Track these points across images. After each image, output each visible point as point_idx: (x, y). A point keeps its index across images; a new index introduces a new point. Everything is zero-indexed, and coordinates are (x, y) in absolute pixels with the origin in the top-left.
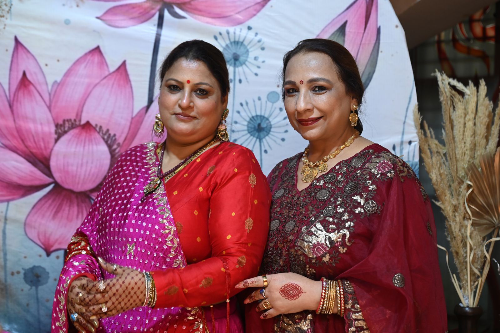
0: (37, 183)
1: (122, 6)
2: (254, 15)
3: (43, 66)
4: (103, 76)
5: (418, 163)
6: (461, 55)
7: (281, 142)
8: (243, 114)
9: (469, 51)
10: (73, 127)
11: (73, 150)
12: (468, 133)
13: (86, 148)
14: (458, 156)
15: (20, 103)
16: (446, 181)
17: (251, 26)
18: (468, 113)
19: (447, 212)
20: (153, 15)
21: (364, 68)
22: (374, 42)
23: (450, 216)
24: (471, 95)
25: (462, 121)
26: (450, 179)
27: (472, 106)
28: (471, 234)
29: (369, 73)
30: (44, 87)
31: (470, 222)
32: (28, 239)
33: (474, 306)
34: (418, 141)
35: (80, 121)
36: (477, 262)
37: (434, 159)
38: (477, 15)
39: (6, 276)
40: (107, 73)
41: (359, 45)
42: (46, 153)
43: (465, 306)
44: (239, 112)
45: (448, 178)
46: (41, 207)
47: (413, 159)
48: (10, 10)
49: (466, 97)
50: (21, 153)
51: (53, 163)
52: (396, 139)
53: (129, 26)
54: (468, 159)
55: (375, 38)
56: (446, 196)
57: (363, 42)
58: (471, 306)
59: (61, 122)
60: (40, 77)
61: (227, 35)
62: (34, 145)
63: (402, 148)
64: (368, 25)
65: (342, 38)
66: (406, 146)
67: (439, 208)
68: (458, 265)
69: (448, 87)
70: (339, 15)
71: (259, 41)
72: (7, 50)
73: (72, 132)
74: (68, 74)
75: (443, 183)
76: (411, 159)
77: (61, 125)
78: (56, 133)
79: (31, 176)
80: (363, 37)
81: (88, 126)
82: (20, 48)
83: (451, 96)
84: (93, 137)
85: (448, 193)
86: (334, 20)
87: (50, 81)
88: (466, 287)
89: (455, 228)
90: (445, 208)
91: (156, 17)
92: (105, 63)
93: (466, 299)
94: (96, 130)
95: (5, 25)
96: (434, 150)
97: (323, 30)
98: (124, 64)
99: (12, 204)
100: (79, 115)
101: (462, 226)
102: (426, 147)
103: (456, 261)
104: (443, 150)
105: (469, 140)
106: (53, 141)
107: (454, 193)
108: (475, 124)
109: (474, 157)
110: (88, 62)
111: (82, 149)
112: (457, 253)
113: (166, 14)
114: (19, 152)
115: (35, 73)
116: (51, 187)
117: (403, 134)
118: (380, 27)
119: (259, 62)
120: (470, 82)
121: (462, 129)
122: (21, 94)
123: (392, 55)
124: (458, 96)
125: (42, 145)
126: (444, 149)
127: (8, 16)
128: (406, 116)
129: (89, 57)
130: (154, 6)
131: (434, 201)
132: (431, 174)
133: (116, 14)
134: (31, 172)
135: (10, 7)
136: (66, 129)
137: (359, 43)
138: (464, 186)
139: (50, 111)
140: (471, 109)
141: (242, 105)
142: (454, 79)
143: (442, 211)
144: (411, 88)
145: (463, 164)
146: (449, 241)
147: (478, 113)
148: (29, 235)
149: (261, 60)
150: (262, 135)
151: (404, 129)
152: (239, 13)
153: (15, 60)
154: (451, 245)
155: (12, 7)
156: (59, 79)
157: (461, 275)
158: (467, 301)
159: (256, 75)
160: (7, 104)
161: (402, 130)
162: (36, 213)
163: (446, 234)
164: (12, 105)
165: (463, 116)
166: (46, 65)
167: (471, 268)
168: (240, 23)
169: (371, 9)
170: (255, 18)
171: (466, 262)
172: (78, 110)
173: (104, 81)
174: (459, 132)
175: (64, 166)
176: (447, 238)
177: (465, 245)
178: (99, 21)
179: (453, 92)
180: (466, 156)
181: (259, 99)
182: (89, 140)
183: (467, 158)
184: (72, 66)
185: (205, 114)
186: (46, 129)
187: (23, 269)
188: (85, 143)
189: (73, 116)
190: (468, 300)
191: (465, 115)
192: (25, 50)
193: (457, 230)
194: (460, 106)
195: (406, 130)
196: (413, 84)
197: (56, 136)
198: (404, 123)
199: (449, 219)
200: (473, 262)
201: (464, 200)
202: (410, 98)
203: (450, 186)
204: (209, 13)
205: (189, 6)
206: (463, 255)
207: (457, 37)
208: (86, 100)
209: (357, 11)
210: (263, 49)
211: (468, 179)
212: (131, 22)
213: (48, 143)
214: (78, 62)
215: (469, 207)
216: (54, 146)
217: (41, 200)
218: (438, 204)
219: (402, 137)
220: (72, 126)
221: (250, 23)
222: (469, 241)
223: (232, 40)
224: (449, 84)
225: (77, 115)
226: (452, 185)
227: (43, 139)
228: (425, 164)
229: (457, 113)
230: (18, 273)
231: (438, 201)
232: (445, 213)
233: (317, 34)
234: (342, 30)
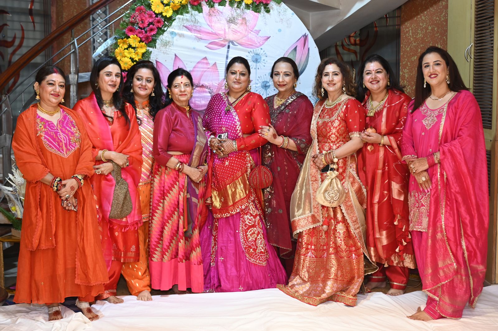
1: (214, 42)
2: (263, 44)
3: (185, 64)
7: (273, 90)
8: (260, 81)
10: (197, 86)
11: (198, 95)
20: (226, 45)
22: (307, 54)
29: (306, 65)
35: (200, 84)
40: (209, 67)
41: (302, 55)
44: (258, 80)
55: (308, 52)
61: (253, 52)
64: (305, 47)
65: (296, 52)
70: (294, 43)
71: (265, 54)
72: (172, 59)
74: (195, 67)
80: (303, 51)
81: (202, 86)
82: (177, 58)
84: (204, 90)
86: (292, 45)
92: (208, 63)
94: (206, 88)
95: (171, 49)
97: (288, 49)
98: (216, 63)
110: (202, 63)
113: (231, 45)
118: (309, 48)
119: (265, 62)
123: (314, 58)
127: (172, 46)
129: (202, 61)
130: (226, 43)
133: (212, 45)
135: (173, 43)
137: (302, 53)
141: (259, 77)
149: (266, 60)
150: (267, 88)
152: (256, 44)
153: (175, 62)
156: (191, 69)
159: (264, 66)
166: (187, 64)
168: (258, 47)
169: (306, 41)
172: (198, 80)
173: (208, 69)
178: (206, 48)
181: (265, 75)
184: (196, 64)
185: (244, 82)
188: (202, 92)
192: (179, 59)
204: (246, 44)
205: (239, 41)
208: (201, 76)
209: (301, 42)
210: (266, 56)
212: (218, 48)
214: (198, 63)
221: (261, 47)
223: (255, 53)
225: (198, 82)
233: (286, 50)
234: (295, 49)
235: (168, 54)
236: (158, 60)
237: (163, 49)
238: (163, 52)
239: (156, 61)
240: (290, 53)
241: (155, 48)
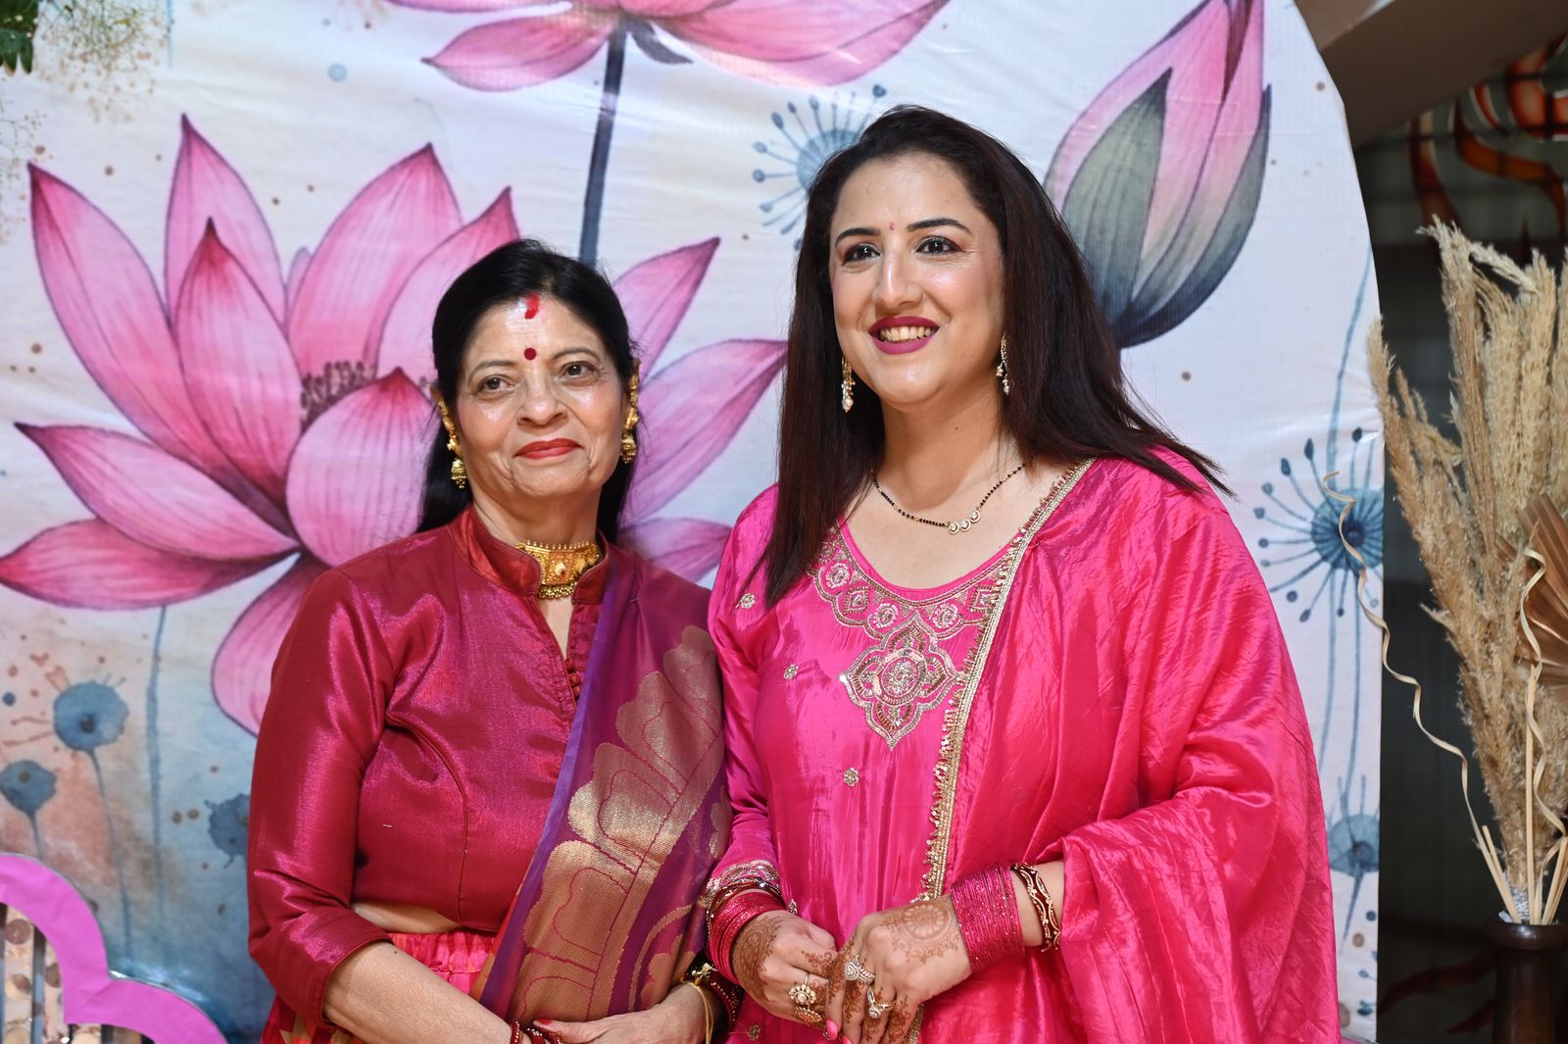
0: (247, 550)
1: (498, 25)
2: (895, 52)
3: (264, 203)
4: (444, 235)
5: (1382, 496)
6: (1479, 177)
9: (1502, 164)
10: (353, 385)
11: (354, 453)
12: (1531, 405)
13: (394, 447)
14: (1497, 474)
15: (199, 315)
16: (1461, 550)
17: (884, 85)
18: (1529, 347)
19: (1466, 642)
20: (592, 53)
21: (1221, 210)
22: (1252, 133)
23: (1473, 652)
24: (1539, 294)
25: (1511, 370)
26: (1473, 541)
27: (1542, 325)
28: (1536, 705)
29: (1238, 227)
30: (269, 267)
31: (1536, 672)
32: (222, 716)
33: (1545, 922)
34: (1382, 429)
35: (375, 367)
36: (1554, 791)
37: (1428, 483)
38: (1530, 63)
39: (157, 824)
40: (454, 226)
41: (1206, 143)
42: (274, 464)
43: (1519, 922)
45: (1469, 539)
46: (261, 622)
47: (1367, 484)
48: (166, 37)
49: (1525, 297)
50: (200, 462)
51: (295, 495)
52: (1316, 425)
53: (521, 87)
54: (1527, 484)
55: (1255, 122)
56: (1461, 593)
57: (1218, 134)
58: (1535, 921)
59: (318, 371)
60: (257, 235)
61: (811, 111)
62: (241, 439)
63: (1332, 450)
64: (1234, 83)
65: (1158, 121)
66: (1345, 444)
67: (1441, 629)
68: (1496, 800)
69: (1469, 267)
70: (1148, 53)
72: (159, 158)
73: (352, 401)
74: (339, 227)
75: (1456, 557)
76: (1359, 484)
77: (319, 381)
78: (304, 402)
79: (231, 530)
80: (1217, 119)
81: (397, 382)
82: (196, 150)
83: (1478, 296)
84: (412, 414)
85: (1467, 583)
86: (1131, 66)
87: (287, 249)
88: (1521, 864)
89: (1489, 690)
90: (1459, 628)
91: (602, 57)
92: (448, 197)
93: (1520, 901)
94: (423, 395)
95: (153, 82)
96: (1429, 456)
97: (1100, 96)
98: (505, 196)
99: (173, 610)
100: (372, 349)
101: (1509, 683)
102: (1405, 448)
103: (1490, 787)
104: (1451, 457)
105: (1531, 426)
106: (296, 426)
107: (1487, 583)
108: (1549, 380)
109: (1548, 477)
110: (398, 194)
111: (380, 451)
112: (1494, 763)
113: (632, 49)
114: (194, 458)
115: (243, 226)
116: (290, 562)
117: (1336, 409)
118: (1269, 87)
120: (1535, 253)
121: (1510, 395)
122: (199, 286)
123: (1306, 173)
124: (1498, 294)
125: (264, 439)
126: (1455, 454)
127: (162, 54)
128: (1345, 357)
129: (401, 178)
130: (594, 27)
131: (1427, 609)
132: (1418, 527)
133: (479, 50)
134: (232, 517)
135: (169, 30)
136: (334, 391)
137: (1207, 136)
138: (1517, 565)
139: (287, 337)
140: (1539, 334)
142: (1485, 245)
143: (1449, 639)
144: (1362, 274)
145: (1514, 500)
146: (1469, 728)
147: (1559, 346)
148: (225, 704)
151: (1338, 394)
152: (846, 45)
153: (182, 188)
154: (1474, 740)
155: (175, 29)
156: (312, 245)
157: (1505, 829)
158: (1522, 907)
160: (159, 316)
161: (1332, 397)
162: (245, 640)
163: (1461, 706)
164: (173, 319)
165: (1514, 352)
166: (276, 201)
167: (1535, 809)
168: (850, 76)
169: (1243, 35)
170: (895, 61)
171: (1523, 791)
172: (369, 334)
173: (448, 248)
174: (1503, 402)
175: (327, 500)
176: (1464, 719)
177: (1519, 740)
178: (430, 70)
179: (1486, 283)
180: (1523, 473)
182: (401, 424)
183: (1525, 481)
184: (350, 205)
186: (275, 391)
187: (207, 803)
188: (389, 432)
189: (353, 355)
190: (1524, 904)
191: (1522, 353)
192: (212, 157)
193: (1495, 695)
194: (1504, 326)
195: (1343, 398)
196: (1368, 260)
197: (304, 413)
198: (1340, 375)
199: (1469, 662)
200: (1543, 789)
201: (1518, 605)
202: (1359, 302)
203: (1473, 563)
204: (759, 47)
205: (699, 26)
206: (1512, 770)
207: (1469, 125)
208: (392, 305)
209: (1203, 39)
211: (1531, 545)
212: (525, 75)
213: (281, 433)
214: (368, 193)
215: (1532, 626)
216: (297, 442)
217: (259, 600)
218: (1437, 616)
219: (1334, 420)
220: (351, 383)
221: (880, 75)
222: (1533, 730)
223: (827, 127)
224: (1471, 259)
225: (366, 349)
226: (1481, 561)
227: (265, 420)
228: (1400, 498)
229: (1497, 346)
230: (194, 815)
231: (1439, 608)
232: (1458, 645)
233: (1082, 107)
234: (1156, 96)
235: (128, 118)
236: (44, 163)
237: (89, 73)
238: (92, 101)
239: (32, 169)
240: (1110, 130)
241: (28, 68)
